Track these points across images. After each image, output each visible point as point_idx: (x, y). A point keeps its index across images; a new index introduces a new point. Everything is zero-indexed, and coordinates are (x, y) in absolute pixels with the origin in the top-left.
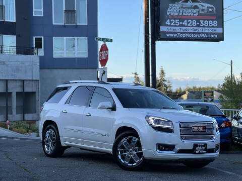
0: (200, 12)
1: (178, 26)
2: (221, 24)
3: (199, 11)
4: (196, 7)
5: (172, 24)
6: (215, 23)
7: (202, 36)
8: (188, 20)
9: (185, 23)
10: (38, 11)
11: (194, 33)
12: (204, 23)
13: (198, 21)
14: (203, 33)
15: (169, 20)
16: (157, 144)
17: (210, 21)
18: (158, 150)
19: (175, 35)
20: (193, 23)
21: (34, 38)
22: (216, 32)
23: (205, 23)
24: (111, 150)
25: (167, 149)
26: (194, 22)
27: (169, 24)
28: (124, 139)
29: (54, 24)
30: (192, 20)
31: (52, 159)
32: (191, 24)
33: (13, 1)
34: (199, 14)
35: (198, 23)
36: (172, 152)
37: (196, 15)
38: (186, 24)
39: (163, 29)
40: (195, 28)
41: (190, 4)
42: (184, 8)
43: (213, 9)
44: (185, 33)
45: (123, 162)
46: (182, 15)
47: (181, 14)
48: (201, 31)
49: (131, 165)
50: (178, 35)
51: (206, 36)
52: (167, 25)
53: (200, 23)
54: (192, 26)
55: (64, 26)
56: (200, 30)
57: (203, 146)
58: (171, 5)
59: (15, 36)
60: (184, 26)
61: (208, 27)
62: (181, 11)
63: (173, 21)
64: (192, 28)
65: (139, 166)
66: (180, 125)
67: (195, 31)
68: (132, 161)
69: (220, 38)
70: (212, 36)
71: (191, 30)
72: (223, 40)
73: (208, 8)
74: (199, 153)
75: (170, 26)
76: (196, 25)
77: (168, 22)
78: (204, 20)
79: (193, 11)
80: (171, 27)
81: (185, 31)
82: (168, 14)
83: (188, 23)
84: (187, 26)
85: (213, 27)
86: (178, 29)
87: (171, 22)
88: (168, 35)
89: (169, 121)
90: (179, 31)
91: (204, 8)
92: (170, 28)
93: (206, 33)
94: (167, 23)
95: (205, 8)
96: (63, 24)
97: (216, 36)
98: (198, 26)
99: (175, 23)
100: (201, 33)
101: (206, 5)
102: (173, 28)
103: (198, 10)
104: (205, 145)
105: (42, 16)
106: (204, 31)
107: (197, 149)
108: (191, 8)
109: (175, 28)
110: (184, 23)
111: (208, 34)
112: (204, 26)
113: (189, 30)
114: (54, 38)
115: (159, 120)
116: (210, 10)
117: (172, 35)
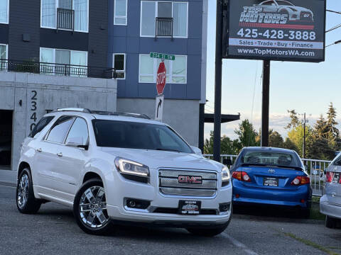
0: (290, 19)
1: (255, 38)
2: (321, 37)
3: (288, 18)
4: (284, 12)
5: (246, 36)
6: (313, 35)
7: (291, 53)
8: (270, 30)
9: (267, 34)
10: (120, 17)
11: (279, 49)
12: (295, 34)
13: (286, 31)
14: (293, 49)
15: (242, 30)
16: (125, 198)
17: (304, 33)
18: (126, 207)
19: (251, 51)
20: (279, 34)
21: (114, 55)
22: (313, 48)
23: (297, 35)
24: (72, 203)
25: (139, 206)
26: (281, 34)
27: (242, 35)
28: (89, 190)
29: (141, 36)
30: (277, 30)
31: (24, 215)
32: (276, 35)
33: (86, 2)
34: (289, 22)
35: (286, 35)
36: (146, 210)
37: (284, 22)
38: (268, 36)
39: (233, 42)
40: (281, 42)
41: (274, 6)
42: (266, 13)
43: (311, 15)
44: (265, 48)
45: (85, 221)
46: (263, 22)
47: (260, 21)
48: (291, 47)
49: (95, 226)
50: (255, 51)
51: (297, 53)
52: (239, 37)
53: (289, 35)
54: (277, 39)
55: (156, 39)
56: (289, 44)
57: (195, 204)
58: (245, 8)
59: (87, 53)
60: (265, 38)
61: (302, 40)
62: (261, 17)
63: (248, 31)
64: (276, 41)
65: (105, 228)
66: (160, 173)
67: (281, 46)
68: (96, 221)
69: (319, 57)
70: (307, 54)
71: (274, 44)
72: (323, 60)
73: (302, 13)
74: (187, 214)
75: (244, 37)
76: (283, 37)
77: (241, 33)
78: (296, 30)
79: (279, 16)
80: (245, 40)
81: (266, 46)
82: (241, 20)
83: (271, 34)
84: (270, 39)
85: (309, 40)
86: (256, 43)
87: (245, 33)
88: (240, 51)
89: (144, 166)
90: (257, 45)
91: (295, 13)
92: (243, 40)
93: (297, 49)
94: (238, 34)
95: (298, 13)
96: (154, 36)
97: (312, 54)
98: (286, 39)
99: (251, 34)
100: (290, 49)
101: (300, 9)
102: (248, 40)
103: (286, 15)
104: (199, 203)
105: (126, 24)
106: (294, 47)
107: (184, 207)
108: (277, 13)
109: (250, 40)
110: (264, 35)
111: (300, 50)
112: (295, 40)
113: (271, 44)
114: (140, 55)
115: (132, 165)
116: (305, 16)
117: (246, 51)
